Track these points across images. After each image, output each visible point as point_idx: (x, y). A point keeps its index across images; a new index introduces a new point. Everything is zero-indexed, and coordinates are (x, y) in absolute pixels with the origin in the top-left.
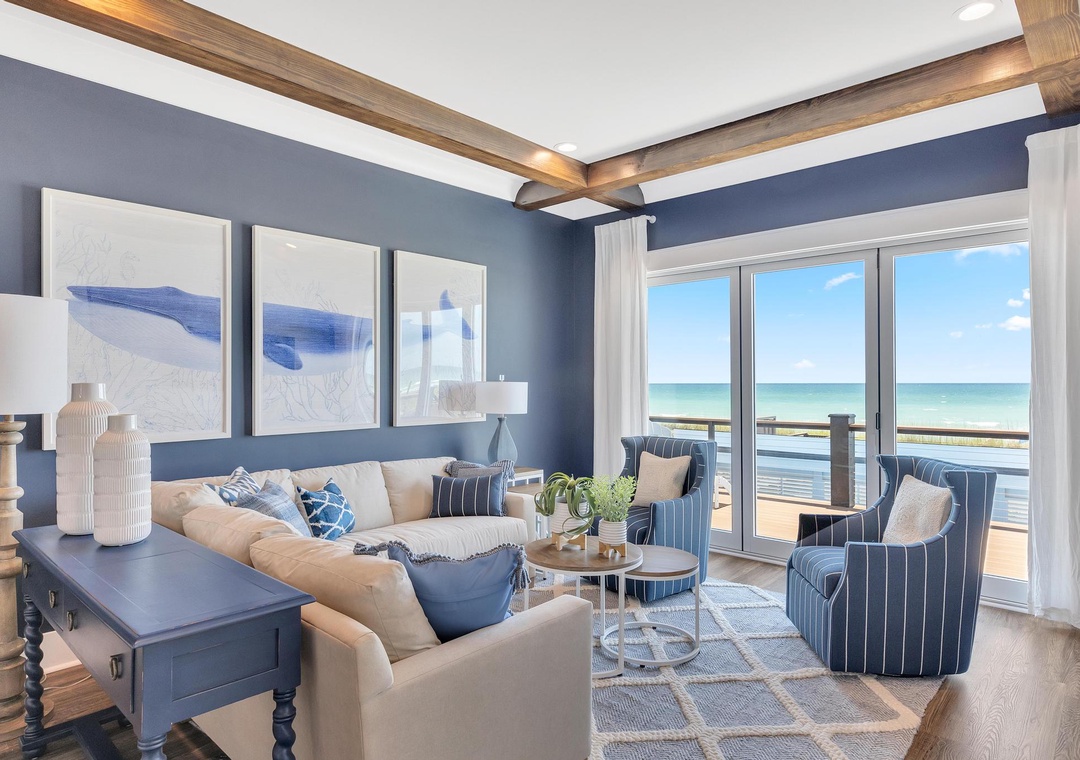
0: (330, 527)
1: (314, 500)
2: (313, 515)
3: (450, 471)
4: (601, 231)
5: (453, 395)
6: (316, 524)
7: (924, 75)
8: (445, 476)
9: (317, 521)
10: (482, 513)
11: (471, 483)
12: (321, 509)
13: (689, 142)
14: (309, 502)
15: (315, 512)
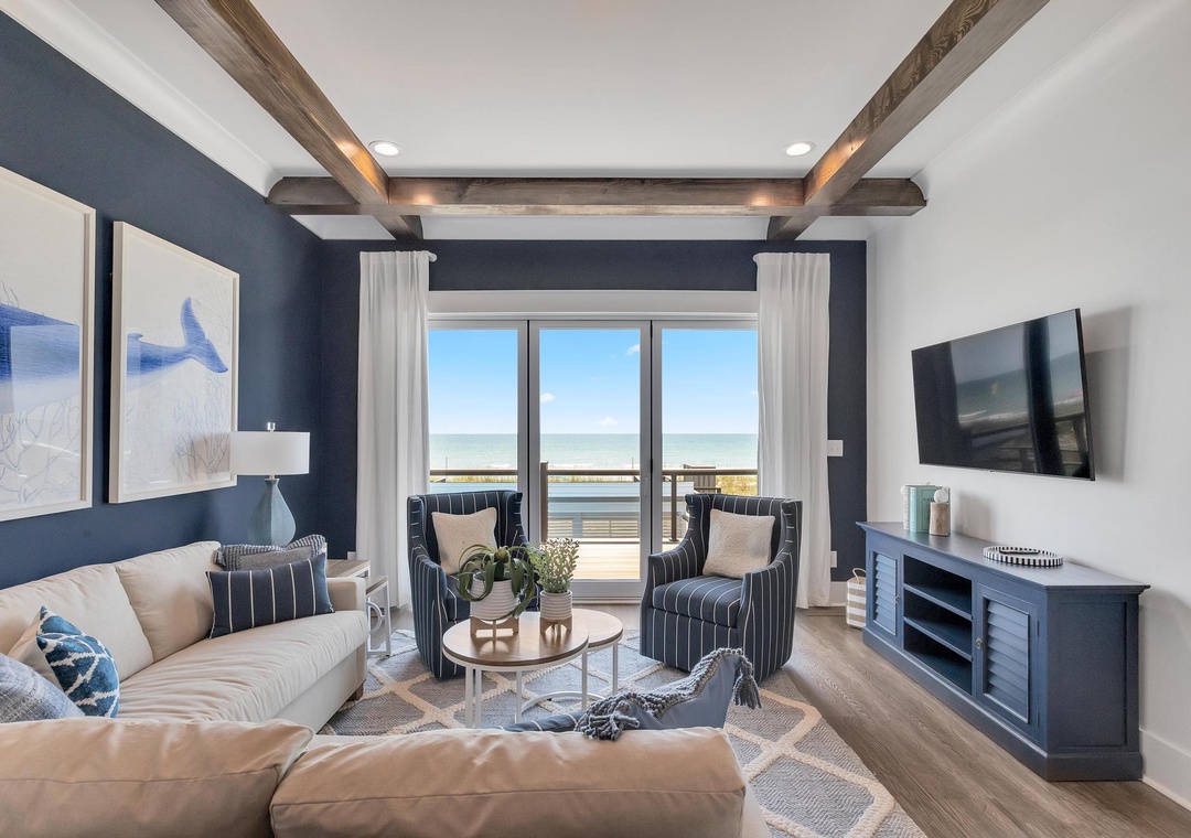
0: (112, 698)
1: (76, 656)
2: (76, 685)
3: (223, 562)
4: (367, 260)
5: (198, 452)
6: (86, 702)
7: (734, 187)
8: (217, 570)
9: (88, 695)
10: (305, 613)
11: (282, 575)
12: (92, 670)
13: (522, 185)
14: (68, 662)
15: (80, 679)
